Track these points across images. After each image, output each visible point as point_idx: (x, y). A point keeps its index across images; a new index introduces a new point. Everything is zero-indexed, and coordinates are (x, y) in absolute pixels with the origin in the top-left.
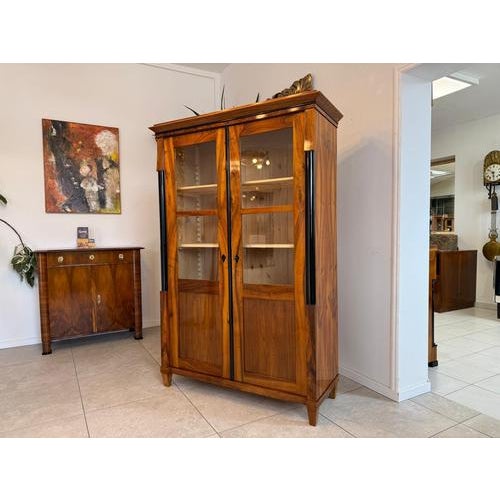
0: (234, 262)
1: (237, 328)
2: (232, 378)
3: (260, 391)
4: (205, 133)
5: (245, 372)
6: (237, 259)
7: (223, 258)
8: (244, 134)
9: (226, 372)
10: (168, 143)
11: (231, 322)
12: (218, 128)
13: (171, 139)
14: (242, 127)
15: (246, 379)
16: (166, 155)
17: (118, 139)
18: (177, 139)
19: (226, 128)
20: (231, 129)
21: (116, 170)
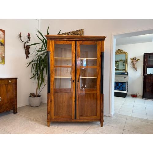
0: (77, 82)
1: (77, 103)
2: (75, 119)
3: (85, 121)
4: (68, 41)
5: (80, 116)
6: (78, 81)
7: (73, 81)
8: (82, 44)
9: (73, 117)
10: (52, 42)
11: (75, 101)
12: (72, 40)
13: (53, 41)
14: (81, 42)
15: (80, 118)
16: (51, 46)
17: (4, 34)
18: (56, 41)
19: (76, 41)
20: (77, 42)
21: (3, 47)
